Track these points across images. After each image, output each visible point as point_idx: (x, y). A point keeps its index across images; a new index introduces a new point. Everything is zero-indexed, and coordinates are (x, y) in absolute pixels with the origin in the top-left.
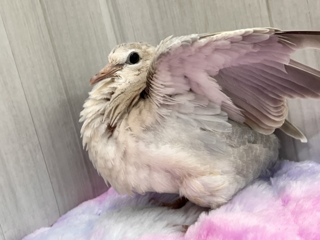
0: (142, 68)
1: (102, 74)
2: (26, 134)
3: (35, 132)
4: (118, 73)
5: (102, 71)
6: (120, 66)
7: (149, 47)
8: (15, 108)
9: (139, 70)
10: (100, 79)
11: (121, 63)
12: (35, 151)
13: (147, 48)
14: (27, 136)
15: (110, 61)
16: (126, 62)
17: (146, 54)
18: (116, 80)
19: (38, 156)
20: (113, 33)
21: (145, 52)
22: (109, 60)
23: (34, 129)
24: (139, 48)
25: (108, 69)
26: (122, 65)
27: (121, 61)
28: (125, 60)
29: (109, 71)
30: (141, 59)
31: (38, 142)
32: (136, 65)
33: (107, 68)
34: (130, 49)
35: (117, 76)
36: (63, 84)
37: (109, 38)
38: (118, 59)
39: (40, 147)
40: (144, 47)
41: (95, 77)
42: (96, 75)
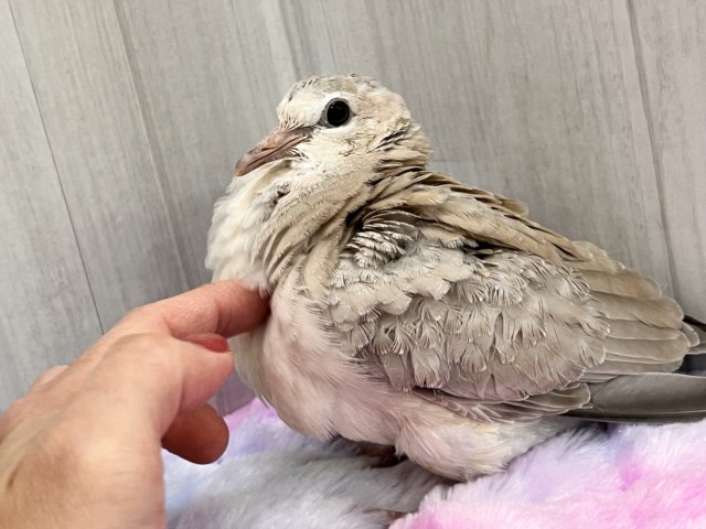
0: (358, 136)
1: (264, 149)
2: (60, 272)
3: (81, 267)
4: (301, 147)
5: (264, 143)
6: (305, 131)
7: (374, 87)
8: (34, 213)
9: (349, 141)
10: (258, 163)
11: (307, 125)
12: (80, 310)
13: (369, 91)
14: (61, 276)
15: (282, 120)
16: (319, 123)
17: (367, 103)
18: (293, 164)
19: (86, 323)
20: (284, 37)
21: (364, 98)
22: (280, 117)
23: (79, 260)
24: (351, 90)
25: (278, 139)
26: (311, 128)
27: (308, 119)
28: (317, 118)
29: (279, 143)
30: (355, 115)
31: (88, 291)
32: (341, 130)
33: (275, 137)
34: (330, 91)
35: (298, 155)
36: (155, 157)
37: (273, 49)
38: (301, 116)
39: (91, 301)
40: (362, 88)
41: (248, 158)
42: (251, 152)
